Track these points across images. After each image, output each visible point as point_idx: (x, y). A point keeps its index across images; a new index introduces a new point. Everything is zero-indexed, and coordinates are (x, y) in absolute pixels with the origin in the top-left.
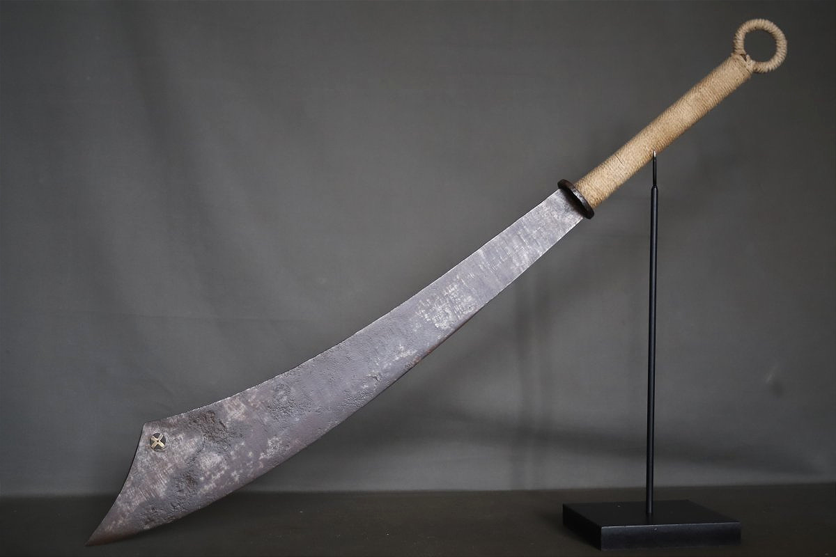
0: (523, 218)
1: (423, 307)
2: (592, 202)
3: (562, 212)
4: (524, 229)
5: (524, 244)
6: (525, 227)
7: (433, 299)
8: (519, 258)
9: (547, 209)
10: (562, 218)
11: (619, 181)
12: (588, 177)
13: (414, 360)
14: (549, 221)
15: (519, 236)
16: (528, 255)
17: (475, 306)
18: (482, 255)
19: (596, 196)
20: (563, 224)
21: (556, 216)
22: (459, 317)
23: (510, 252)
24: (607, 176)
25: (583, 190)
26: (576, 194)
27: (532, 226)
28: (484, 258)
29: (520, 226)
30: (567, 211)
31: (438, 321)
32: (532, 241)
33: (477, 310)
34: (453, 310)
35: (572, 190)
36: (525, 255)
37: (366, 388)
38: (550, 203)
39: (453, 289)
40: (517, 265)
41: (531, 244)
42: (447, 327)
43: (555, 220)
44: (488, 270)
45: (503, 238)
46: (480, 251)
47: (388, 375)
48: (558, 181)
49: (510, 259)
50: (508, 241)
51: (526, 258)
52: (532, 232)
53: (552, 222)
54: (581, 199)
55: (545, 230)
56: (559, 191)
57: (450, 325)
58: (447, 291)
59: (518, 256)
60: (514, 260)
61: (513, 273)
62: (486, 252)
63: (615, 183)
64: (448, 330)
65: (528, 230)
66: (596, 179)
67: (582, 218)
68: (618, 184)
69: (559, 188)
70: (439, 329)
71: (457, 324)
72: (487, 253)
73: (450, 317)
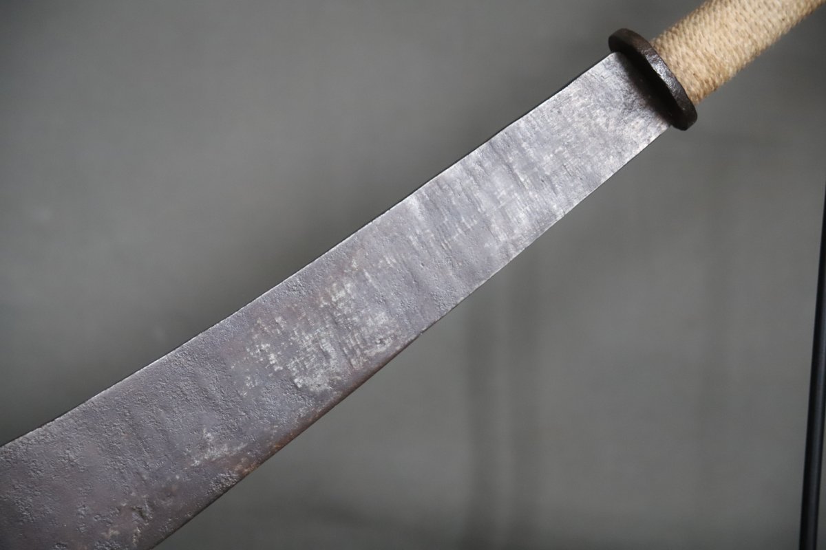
0: (521, 123)
1: (266, 337)
2: (693, 89)
3: (616, 112)
4: (522, 150)
5: (520, 186)
6: (524, 145)
7: (292, 315)
8: (507, 220)
9: (582, 101)
10: (617, 125)
11: (763, 38)
12: (688, 27)
13: (239, 467)
14: (584, 132)
15: (509, 166)
16: (529, 216)
17: (395, 337)
18: (417, 213)
19: (704, 75)
20: (619, 140)
21: (601, 121)
22: (354, 362)
23: (485, 204)
24: (733, 26)
25: (673, 60)
26: (658, 68)
27: (542, 142)
28: (421, 218)
29: (514, 142)
30: (629, 108)
31: (304, 372)
32: (542, 181)
33: (398, 348)
34: (341, 346)
35: (648, 58)
36: (522, 215)
37: (113, 536)
38: (590, 88)
39: (342, 294)
40: (503, 238)
41: (537, 187)
42: (323, 388)
43: (601, 132)
44: (428, 248)
45: (470, 172)
46: (412, 201)
47: (169, 503)
48: (611, 33)
49: (486, 223)
50: (480, 178)
51: (525, 222)
52: (541, 160)
53: (592, 135)
54: (669, 82)
55: (573, 152)
56: (612, 57)
57: (331, 384)
58: (328, 298)
59: (505, 215)
60: (495, 227)
61: (490, 259)
62: (426, 204)
63: (755, 42)
64: (324, 394)
65: (531, 152)
66: (707, 31)
67: (664, 128)
68: (760, 45)
69: (613, 50)
70: (304, 391)
71: (346, 379)
72: (432, 207)
73: (332, 363)
